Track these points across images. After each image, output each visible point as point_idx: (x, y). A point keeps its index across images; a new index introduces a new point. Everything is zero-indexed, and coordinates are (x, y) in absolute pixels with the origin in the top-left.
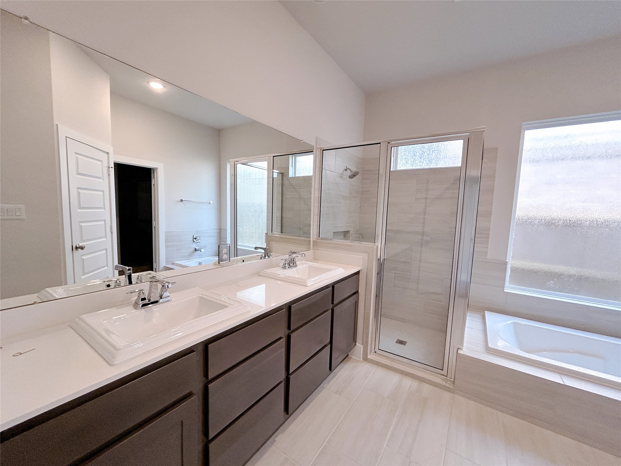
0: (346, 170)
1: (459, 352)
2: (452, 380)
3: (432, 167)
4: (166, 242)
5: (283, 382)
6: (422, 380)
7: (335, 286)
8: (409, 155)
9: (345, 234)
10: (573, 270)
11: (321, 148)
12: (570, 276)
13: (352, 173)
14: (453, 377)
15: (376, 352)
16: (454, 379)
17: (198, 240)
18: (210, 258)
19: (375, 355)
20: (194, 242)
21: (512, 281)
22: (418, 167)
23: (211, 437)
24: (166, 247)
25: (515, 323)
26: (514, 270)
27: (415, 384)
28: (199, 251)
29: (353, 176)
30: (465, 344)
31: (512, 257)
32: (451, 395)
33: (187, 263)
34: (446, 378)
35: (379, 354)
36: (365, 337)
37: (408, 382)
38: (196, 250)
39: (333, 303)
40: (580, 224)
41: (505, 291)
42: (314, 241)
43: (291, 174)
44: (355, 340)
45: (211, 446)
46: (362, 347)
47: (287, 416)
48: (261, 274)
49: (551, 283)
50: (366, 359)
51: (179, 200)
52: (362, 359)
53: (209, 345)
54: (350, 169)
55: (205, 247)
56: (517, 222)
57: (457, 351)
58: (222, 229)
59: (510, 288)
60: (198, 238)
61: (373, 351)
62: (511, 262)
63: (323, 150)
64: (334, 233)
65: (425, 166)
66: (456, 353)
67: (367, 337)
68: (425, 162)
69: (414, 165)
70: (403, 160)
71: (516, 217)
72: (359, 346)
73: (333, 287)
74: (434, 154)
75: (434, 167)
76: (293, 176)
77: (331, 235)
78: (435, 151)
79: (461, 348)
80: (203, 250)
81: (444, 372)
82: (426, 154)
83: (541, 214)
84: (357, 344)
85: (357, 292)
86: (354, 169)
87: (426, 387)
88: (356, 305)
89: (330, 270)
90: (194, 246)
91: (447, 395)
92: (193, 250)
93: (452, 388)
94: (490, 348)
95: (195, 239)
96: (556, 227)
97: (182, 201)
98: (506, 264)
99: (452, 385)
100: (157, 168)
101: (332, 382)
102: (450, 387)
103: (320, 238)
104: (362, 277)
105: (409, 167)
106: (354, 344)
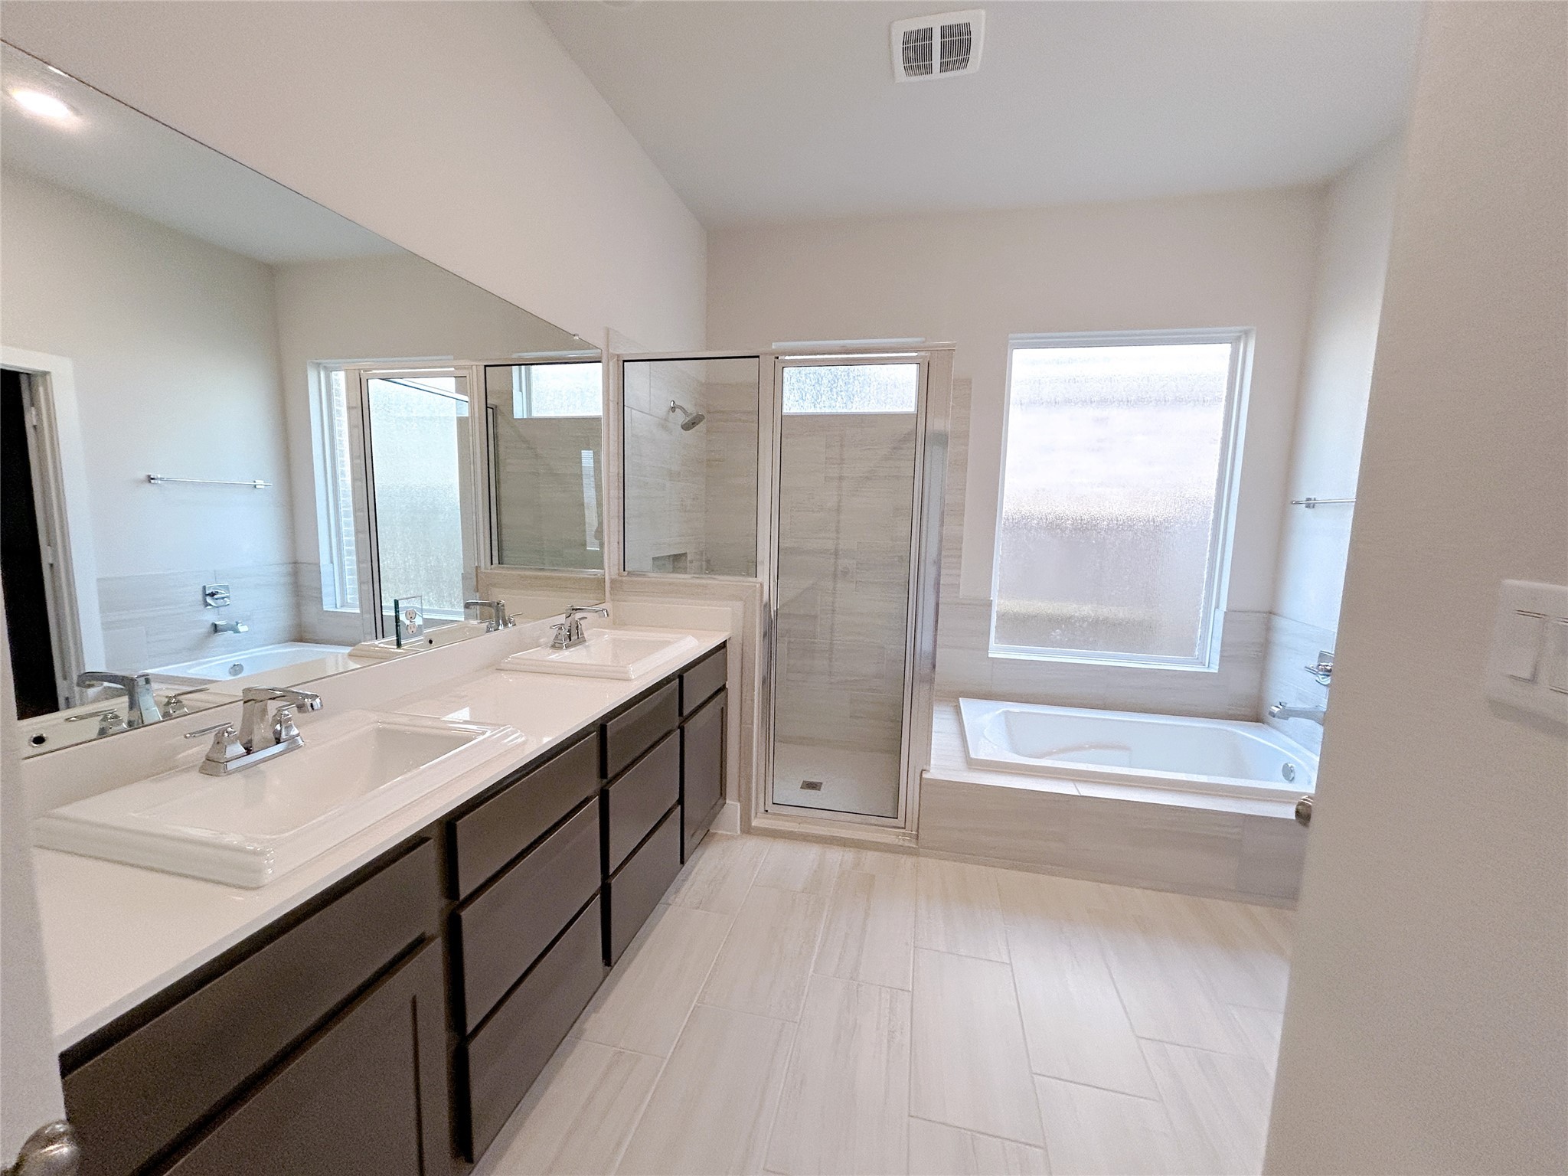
0: (673, 409)
1: (924, 776)
2: (914, 832)
3: (854, 410)
4: (102, 611)
5: (599, 896)
6: (859, 845)
7: (684, 675)
8: (808, 381)
9: (677, 561)
10: (1087, 610)
11: (618, 356)
12: (1083, 619)
13: (688, 419)
14: (915, 827)
15: (767, 811)
16: (918, 831)
17: (223, 598)
18: (267, 650)
19: (767, 818)
20: (207, 604)
21: (1001, 639)
22: (827, 410)
23: (470, 1029)
24: (107, 626)
25: (1007, 713)
26: (1002, 617)
27: (849, 855)
28: (232, 632)
29: (688, 426)
30: (932, 762)
31: (1000, 591)
32: (914, 859)
33: (190, 671)
34: (903, 831)
35: (774, 814)
36: (743, 782)
37: (836, 856)
38: (216, 629)
39: (681, 713)
40: (1095, 525)
41: (990, 655)
42: (612, 581)
43: (519, 411)
44: (722, 794)
45: (474, 1048)
46: (739, 804)
47: (608, 968)
48: (503, 666)
49: (1057, 633)
50: (747, 830)
51: (142, 475)
52: (739, 832)
53: (458, 823)
54: (681, 408)
55: (247, 620)
56: (1004, 524)
57: (921, 775)
58: (301, 563)
59: (997, 650)
60: (223, 593)
61: (761, 809)
62: (999, 603)
63: (624, 361)
64: (653, 558)
65: (839, 409)
66: (919, 778)
67: (749, 781)
68: (839, 398)
69: (817, 405)
70: (795, 391)
71: (1004, 514)
72: (733, 806)
73: (681, 678)
74: (856, 382)
75: (858, 411)
76: (525, 417)
77: (648, 564)
78: (859, 378)
79: (927, 768)
80: (242, 628)
81: (900, 822)
82: (841, 383)
83: (1041, 508)
84: (727, 802)
85: (723, 688)
86: (691, 408)
87: (870, 857)
88: (723, 713)
89: (668, 643)
90: (210, 617)
91: (908, 862)
92: (206, 628)
93: (914, 846)
94: (971, 759)
95: (212, 595)
96: (1063, 531)
97: (150, 479)
98: (990, 604)
99: (914, 841)
100: (45, 374)
101: (683, 890)
102: (911, 845)
103: (626, 573)
104: (733, 654)
105: (809, 409)
106: (721, 801)
